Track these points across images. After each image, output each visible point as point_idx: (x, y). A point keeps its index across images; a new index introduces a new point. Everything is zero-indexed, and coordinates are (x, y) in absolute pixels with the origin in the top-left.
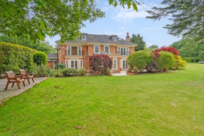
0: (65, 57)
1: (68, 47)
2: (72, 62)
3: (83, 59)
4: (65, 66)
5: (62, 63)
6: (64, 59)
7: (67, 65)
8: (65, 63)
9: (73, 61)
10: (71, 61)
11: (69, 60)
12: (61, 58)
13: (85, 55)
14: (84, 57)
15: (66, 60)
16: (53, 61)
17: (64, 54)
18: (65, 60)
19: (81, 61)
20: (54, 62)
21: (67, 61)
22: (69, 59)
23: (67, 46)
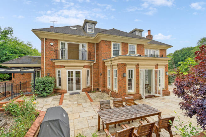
0: (56, 64)
1: (62, 43)
2: (70, 73)
3: (90, 67)
4: (55, 82)
5: (48, 75)
6: (54, 67)
7: (60, 78)
8: (55, 75)
9: (72, 72)
10: (67, 71)
11: (62, 70)
12: (47, 65)
13: (94, 61)
14: (92, 64)
15: (57, 70)
16: (31, 72)
17: (54, 56)
18: (55, 71)
19: (88, 71)
20: (32, 74)
21: (59, 72)
22: (64, 67)
23: (60, 43)
